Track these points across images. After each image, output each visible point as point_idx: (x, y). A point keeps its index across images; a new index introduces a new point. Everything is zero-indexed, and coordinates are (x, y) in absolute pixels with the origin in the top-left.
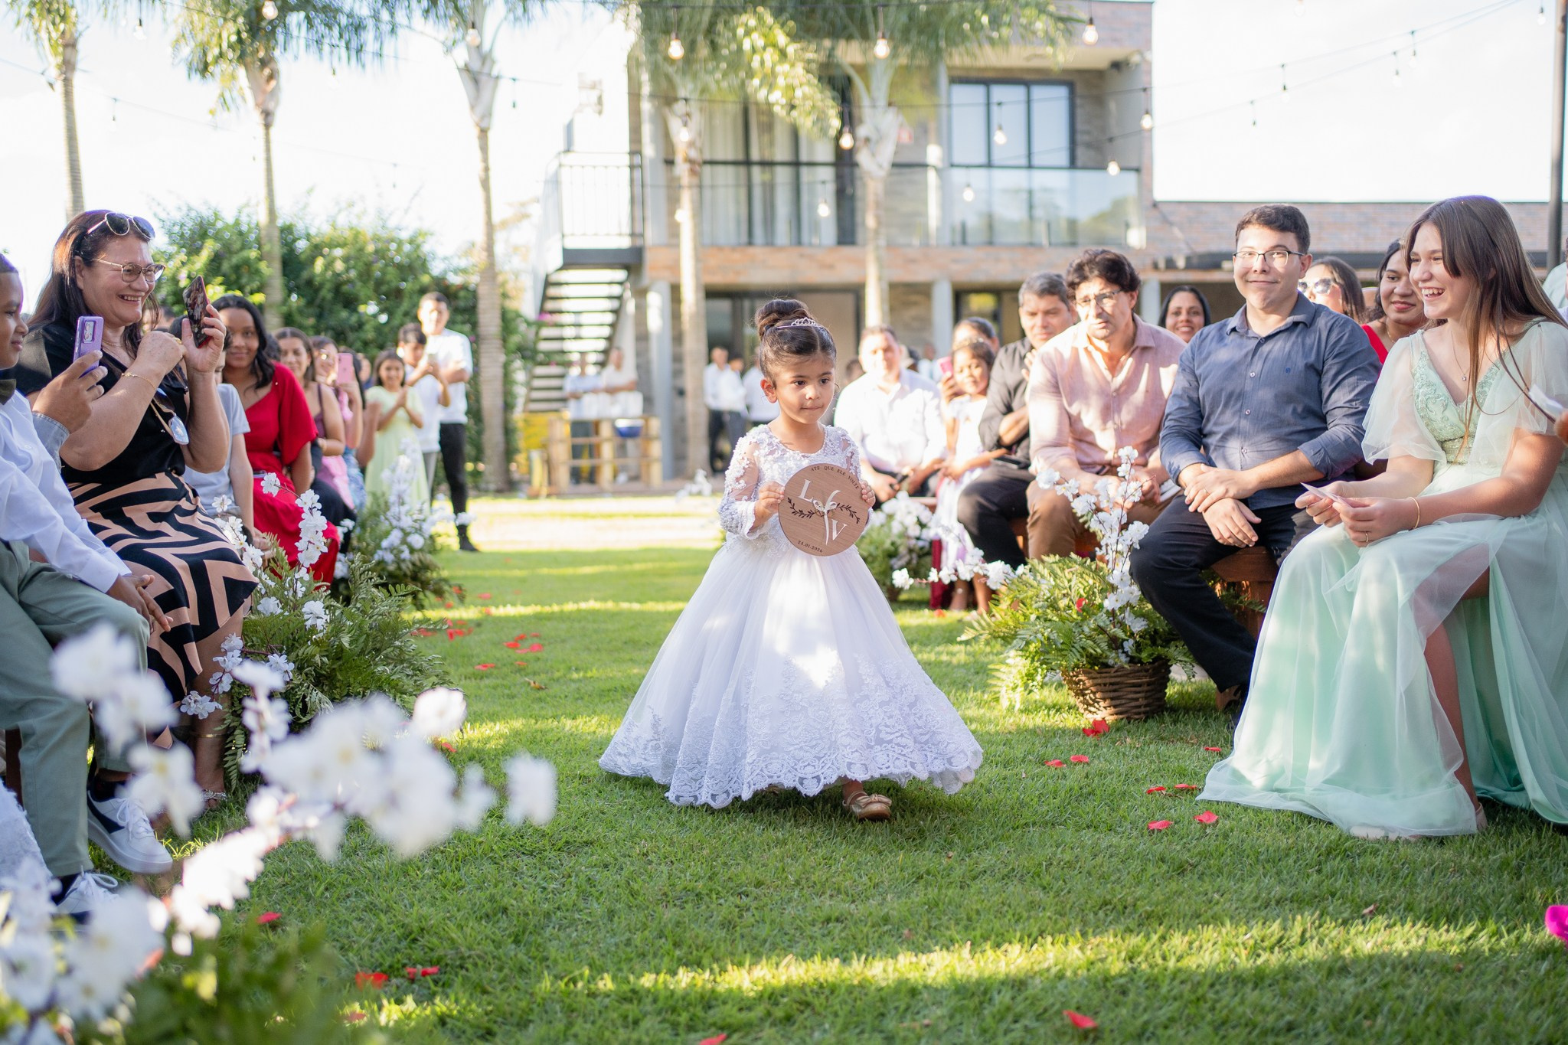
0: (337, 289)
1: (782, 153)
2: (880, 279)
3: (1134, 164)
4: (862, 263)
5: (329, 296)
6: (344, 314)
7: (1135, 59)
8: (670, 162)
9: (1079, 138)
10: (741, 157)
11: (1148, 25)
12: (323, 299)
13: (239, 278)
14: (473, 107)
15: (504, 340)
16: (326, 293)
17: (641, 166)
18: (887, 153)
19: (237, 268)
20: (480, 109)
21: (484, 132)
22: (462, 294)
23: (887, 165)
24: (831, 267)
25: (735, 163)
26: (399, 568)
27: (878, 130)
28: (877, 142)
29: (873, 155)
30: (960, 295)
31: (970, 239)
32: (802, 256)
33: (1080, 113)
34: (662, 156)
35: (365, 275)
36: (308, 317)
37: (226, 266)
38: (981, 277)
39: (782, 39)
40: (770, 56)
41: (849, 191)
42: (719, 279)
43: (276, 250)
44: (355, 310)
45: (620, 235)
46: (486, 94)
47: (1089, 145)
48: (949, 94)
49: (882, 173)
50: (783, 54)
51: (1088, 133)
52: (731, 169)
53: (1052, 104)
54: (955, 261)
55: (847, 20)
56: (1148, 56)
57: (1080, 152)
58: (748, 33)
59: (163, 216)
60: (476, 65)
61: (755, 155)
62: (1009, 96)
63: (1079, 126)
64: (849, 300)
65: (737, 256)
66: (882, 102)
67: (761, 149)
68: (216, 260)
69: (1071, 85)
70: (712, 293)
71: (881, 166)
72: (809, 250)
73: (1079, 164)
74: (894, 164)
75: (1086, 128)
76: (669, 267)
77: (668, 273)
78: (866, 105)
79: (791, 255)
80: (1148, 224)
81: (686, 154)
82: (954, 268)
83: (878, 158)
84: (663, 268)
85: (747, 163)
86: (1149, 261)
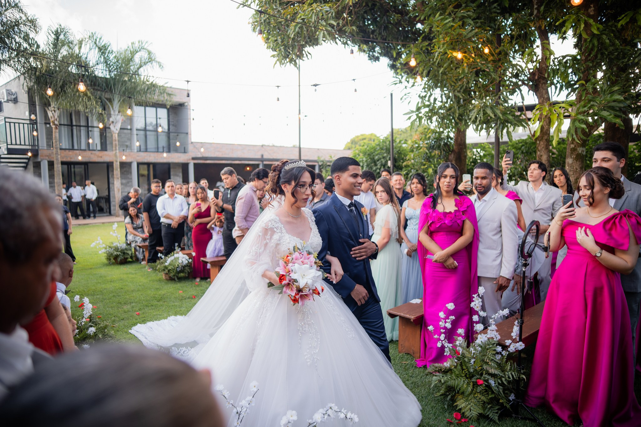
1: (83, 123)
3: (186, 132)
7: (186, 104)
8: (47, 123)
9: (170, 123)
10: (69, 123)
11: (189, 96)
18: (119, 126)
23: (119, 129)
24: (101, 157)
25: (67, 125)
27: (116, 119)
28: (116, 123)
29: (115, 127)
30: (139, 164)
31: (142, 150)
32: (91, 154)
33: (170, 116)
34: (44, 122)
38: (146, 161)
41: (105, 134)
42: (65, 160)
45: (29, 145)
47: (173, 125)
49: (117, 132)
51: (173, 122)
52: (66, 126)
53: (163, 113)
54: (138, 156)
55: (106, 87)
56: (189, 104)
57: (171, 127)
61: (74, 123)
62: (151, 111)
63: (170, 120)
65: (69, 152)
66: (117, 113)
67: (76, 121)
69: (168, 108)
70: (63, 163)
71: (117, 130)
72: (94, 152)
73: (171, 130)
74: (121, 129)
75: (172, 120)
76: (47, 156)
77: (47, 158)
78: (112, 112)
79: (88, 153)
80: (190, 148)
81: (53, 122)
82: (138, 158)
83: (116, 127)
84: (45, 156)
85: (71, 125)
86: (191, 157)
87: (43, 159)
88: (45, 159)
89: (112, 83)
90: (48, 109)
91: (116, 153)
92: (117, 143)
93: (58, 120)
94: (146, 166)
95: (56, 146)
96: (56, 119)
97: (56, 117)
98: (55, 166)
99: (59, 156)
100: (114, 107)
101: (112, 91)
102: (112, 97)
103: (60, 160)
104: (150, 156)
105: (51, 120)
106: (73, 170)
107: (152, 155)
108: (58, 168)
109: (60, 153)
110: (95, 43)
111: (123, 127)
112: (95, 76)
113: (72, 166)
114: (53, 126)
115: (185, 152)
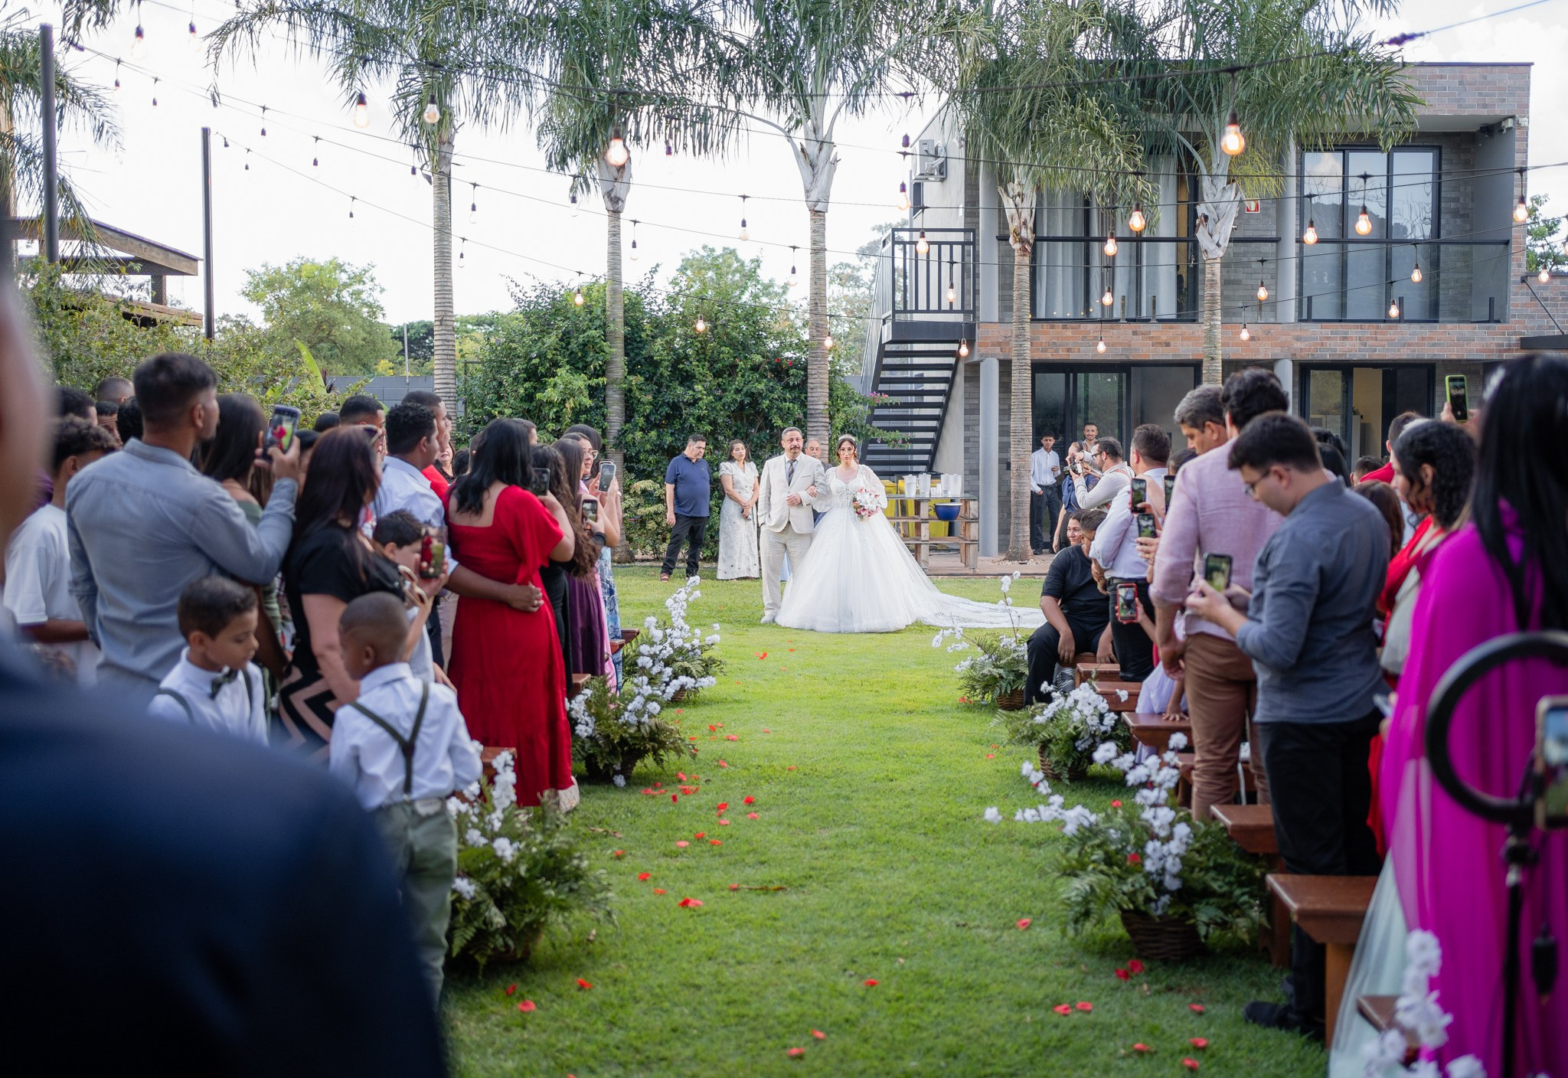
0: (674, 366)
1: (1122, 228)
3: (1505, 237)
5: (666, 373)
6: (680, 390)
7: (1510, 123)
8: (1003, 238)
9: (1443, 205)
10: (1081, 234)
11: (1527, 88)
12: (662, 375)
13: (585, 354)
14: (807, 191)
15: (831, 417)
16: (665, 371)
17: (974, 243)
19: (585, 345)
20: (814, 196)
21: (818, 214)
22: (793, 371)
23: (1225, 244)
24: (1168, 345)
25: (1075, 240)
26: (639, 730)
28: (1216, 220)
29: (1211, 234)
31: (1317, 316)
32: (1135, 333)
33: (1446, 178)
34: (997, 232)
35: (701, 353)
36: (646, 392)
37: (573, 346)
38: (1328, 356)
42: (1048, 356)
43: (619, 329)
44: (691, 388)
45: (951, 311)
46: (822, 179)
47: (1455, 213)
48: (1301, 163)
49: (1220, 253)
51: (1456, 200)
54: (1298, 339)
56: (1523, 121)
57: (1445, 220)
59: (520, 295)
60: (812, 149)
61: (1095, 230)
62: (1366, 165)
63: (1446, 193)
65: (1068, 333)
66: (1222, 182)
67: (1102, 227)
68: (566, 337)
69: (1438, 150)
70: (1039, 367)
71: (1218, 245)
72: (1143, 327)
73: (1443, 236)
74: (1233, 240)
75: (1453, 195)
76: (999, 344)
77: (998, 350)
78: (1206, 183)
79: (1125, 331)
80: (1517, 299)
81: (1017, 234)
82: (1298, 345)
83: (1216, 238)
84: (993, 345)
85: (1086, 239)
86: (1514, 338)
87: (987, 355)
88: (993, 356)
90: (1006, 191)
91: (1213, 327)
92: (1219, 292)
93: (1030, 224)
94: (1336, 378)
95: (1019, 310)
96: (1025, 223)
97: (1025, 214)
98: (1015, 376)
99: (1028, 344)
100: (1214, 166)
101: (1211, 112)
102: (1207, 131)
103: (1029, 355)
104: (1345, 338)
105: (1013, 226)
106: (1081, 392)
107: (1353, 330)
108: (1022, 380)
109: (1033, 332)
111: (1239, 235)
113: (1081, 376)
114: (1017, 246)
115: (1494, 316)
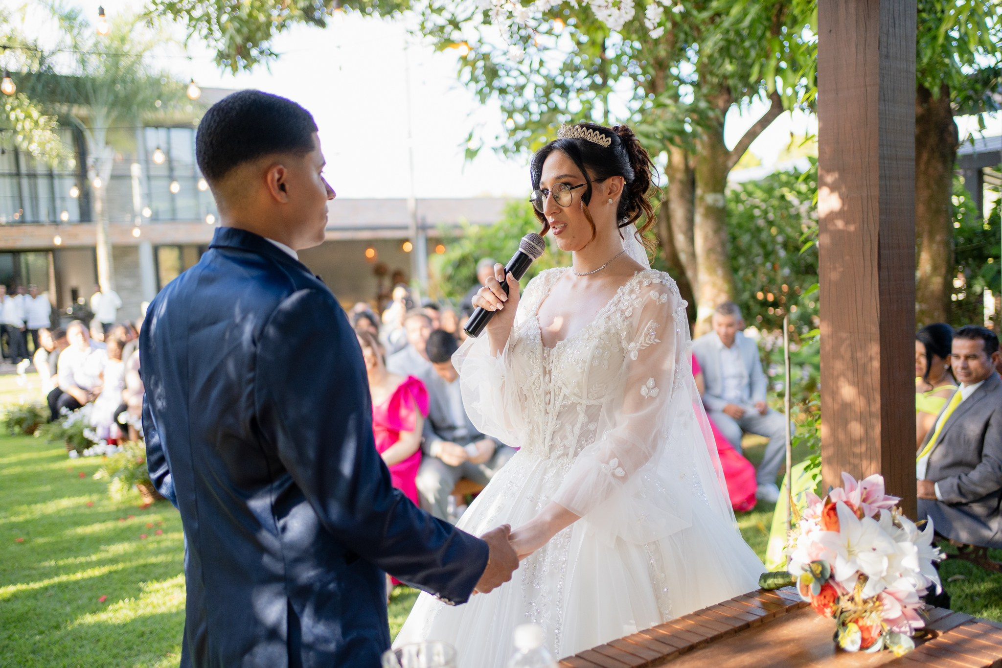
2: (106, 242)
4: (94, 234)
10: (14, 171)
18: (107, 170)
23: (106, 180)
24: (77, 236)
25: (10, 175)
27: (100, 158)
28: (100, 165)
29: (98, 173)
30: (156, 248)
31: (161, 217)
32: (56, 230)
39: (35, 113)
40: (28, 124)
48: (144, 134)
49: (104, 184)
50: (36, 123)
52: (7, 178)
54: (153, 230)
55: (77, 96)
58: (13, 109)
62: (180, 136)
64: (89, 254)
65: (14, 230)
66: (102, 143)
67: (26, 166)
71: (103, 179)
72: (61, 226)
74: (112, 177)
78: (92, 145)
79: (49, 229)
82: (152, 235)
83: (101, 175)
85: (18, 174)
89: (89, 85)
91: (103, 226)
100: (96, 135)
101: (91, 103)
106: (23, 265)
110: (52, 7)
112: (54, 76)
